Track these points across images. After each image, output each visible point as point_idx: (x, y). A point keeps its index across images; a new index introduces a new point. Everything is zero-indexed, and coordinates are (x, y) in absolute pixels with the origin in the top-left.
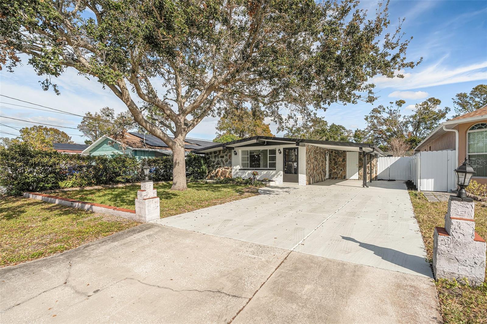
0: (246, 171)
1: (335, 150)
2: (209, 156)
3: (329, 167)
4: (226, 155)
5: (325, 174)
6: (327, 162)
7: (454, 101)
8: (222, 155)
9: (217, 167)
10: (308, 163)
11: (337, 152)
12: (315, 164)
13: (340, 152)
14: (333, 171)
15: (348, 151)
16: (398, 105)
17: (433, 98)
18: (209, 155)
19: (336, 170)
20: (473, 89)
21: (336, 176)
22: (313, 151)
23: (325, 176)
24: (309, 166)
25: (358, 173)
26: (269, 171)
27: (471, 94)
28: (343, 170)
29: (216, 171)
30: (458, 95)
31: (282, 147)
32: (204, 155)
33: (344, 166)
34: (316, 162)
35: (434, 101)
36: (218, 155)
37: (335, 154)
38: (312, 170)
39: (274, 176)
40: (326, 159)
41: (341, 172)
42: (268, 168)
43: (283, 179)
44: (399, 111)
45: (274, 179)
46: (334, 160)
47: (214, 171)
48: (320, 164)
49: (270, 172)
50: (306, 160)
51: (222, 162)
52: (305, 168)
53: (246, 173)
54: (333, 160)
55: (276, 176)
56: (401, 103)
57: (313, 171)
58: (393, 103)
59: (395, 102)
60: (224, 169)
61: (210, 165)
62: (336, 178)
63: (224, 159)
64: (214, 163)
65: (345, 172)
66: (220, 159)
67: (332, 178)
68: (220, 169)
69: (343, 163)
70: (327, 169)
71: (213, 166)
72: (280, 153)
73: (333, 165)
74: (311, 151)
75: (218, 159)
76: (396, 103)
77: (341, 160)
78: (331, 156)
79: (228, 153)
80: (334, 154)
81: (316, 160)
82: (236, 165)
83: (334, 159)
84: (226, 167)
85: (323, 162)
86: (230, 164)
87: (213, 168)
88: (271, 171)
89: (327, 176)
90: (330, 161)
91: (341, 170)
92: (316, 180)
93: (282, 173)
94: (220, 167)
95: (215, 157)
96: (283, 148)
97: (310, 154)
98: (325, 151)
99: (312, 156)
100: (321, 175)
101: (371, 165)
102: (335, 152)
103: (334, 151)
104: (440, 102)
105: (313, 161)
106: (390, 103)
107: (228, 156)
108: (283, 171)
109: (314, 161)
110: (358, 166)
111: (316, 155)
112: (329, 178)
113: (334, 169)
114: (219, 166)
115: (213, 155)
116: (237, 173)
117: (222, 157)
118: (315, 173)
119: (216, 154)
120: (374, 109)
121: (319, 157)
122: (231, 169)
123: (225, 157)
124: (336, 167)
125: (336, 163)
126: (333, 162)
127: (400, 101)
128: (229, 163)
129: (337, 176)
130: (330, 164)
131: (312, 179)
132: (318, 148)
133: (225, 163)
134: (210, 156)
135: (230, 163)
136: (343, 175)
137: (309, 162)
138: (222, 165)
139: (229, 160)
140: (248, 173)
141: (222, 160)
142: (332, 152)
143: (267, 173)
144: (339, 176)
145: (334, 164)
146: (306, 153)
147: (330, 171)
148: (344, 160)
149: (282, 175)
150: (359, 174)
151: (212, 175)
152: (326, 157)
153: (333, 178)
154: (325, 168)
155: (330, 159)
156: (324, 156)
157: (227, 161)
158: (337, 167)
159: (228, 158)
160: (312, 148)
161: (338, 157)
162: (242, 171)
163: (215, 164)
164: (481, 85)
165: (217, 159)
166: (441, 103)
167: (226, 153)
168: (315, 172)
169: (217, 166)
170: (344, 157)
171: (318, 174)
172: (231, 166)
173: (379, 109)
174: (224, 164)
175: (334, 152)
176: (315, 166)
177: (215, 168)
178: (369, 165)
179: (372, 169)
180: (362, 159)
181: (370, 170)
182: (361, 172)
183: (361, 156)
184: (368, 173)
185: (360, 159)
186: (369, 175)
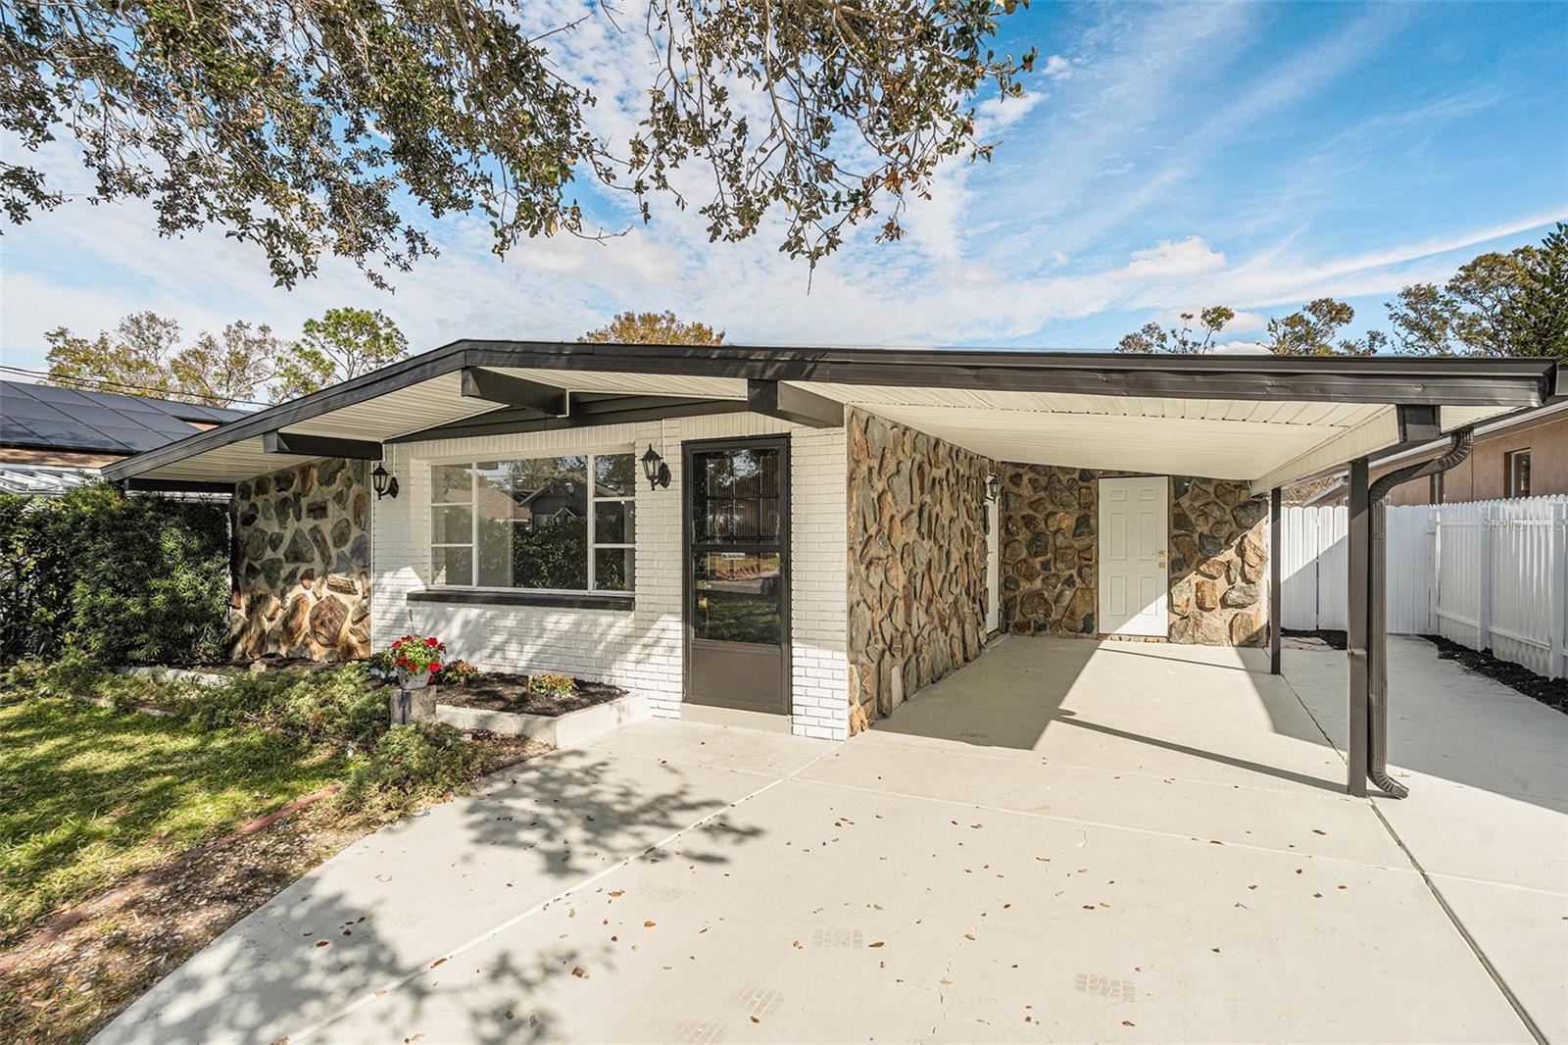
0: (450, 608)
1: (1033, 467)
2: (253, 506)
3: (1003, 563)
4: (339, 498)
5: (984, 611)
6: (993, 539)
7: (1392, 312)
8: (319, 499)
9: (292, 575)
10: (862, 556)
11: (1043, 481)
12: (923, 557)
13: (1064, 479)
14: (1025, 586)
15: (1108, 474)
16: (1209, 322)
17: (1326, 301)
18: (253, 498)
19: (1038, 584)
20: (1461, 269)
21: (1040, 616)
22: (905, 468)
23: (980, 624)
24: (876, 578)
25: (1164, 598)
26: (590, 614)
27: (1449, 289)
28: (1078, 580)
29: (288, 603)
30: (1407, 293)
31: (670, 437)
32: (226, 496)
33: (1087, 560)
34: (928, 544)
35: (1330, 312)
36: (297, 496)
37: (1035, 489)
38: (900, 604)
39: (621, 647)
40: (985, 520)
41: (1068, 594)
42: (592, 590)
43: (686, 675)
44: (1213, 343)
45: (620, 674)
46: (1027, 525)
47: (275, 602)
48: (955, 556)
49: (595, 623)
50: (851, 533)
51: (315, 540)
52: (843, 597)
53: (449, 620)
54: (1021, 523)
55: (631, 657)
56: (1220, 316)
57: (908, 609)
58: (1190, 317)
59: (1198, 315)
60: (325, 592)
61: (257, 565)
62: (1040, 628)
63: (327, 526)
64: (275, 549)
65: (1091, 591)
66: (307, 523)
67: (1016, 625)
68: (309, 594)
69: (1078, 544)
70: (992, 581)
71: (271, 571)
72: (663, 477)
73: (1024, 554)
74: (891, 466)
75: (296, 525)
76: (1204, 316)
77: (1068, 522)
78: (1012, 499)
79: (349, 485)
80: (1026, 490)
81: (929, 528)
82: (395, 567)
83: (1029, 521)
84: (339, 578)
85: (967, 537)
86: (360, 559)
87: (272, 586)
88: (604, 618)
89: (992, 621)
90: (1007, 530)
91: (1069, 582)
92: (925, 667)
93: (672, 628)
94: (309, 576)
95: (282, 507)
96: (685, 444)
97: (880, 486)
98: (982, 473)
99: (898, 505)
100: (961, 623)
101: (1241, 552)
102: (1030, 481)
103: (1031, 475)
104: (1352, 313)
105: (904, 536)
106: (1183, 316)
107: (350, 503)
108: (686, 620)
109: (914, 535)
110: (1165, 559)
111: (928, 499)
112: (1003, 629)
113: (1030, 578)
114: (303, 568)
115: (274, 495)
116: (399, 620)
117: (318, 510)
118: (923, 619)
119: (289, 494)
120: (1128, 337)
121: (947, 511)
122: (368, 594)
123: (332, 508)
124: (1037, 562)
125: (1037, 543)
126: (1024, 535)
127: (1215, 310)
128: (353, 552)
129: (1047, 615)
130: (1005, 545)
131: (896, 673)
132: (942, 451)
133: (333, 552)
134: (259, 501)
135: (361, 551)
136: (1081, 611)
137: (875, 550)
138: (318, 565)
139: (355, 532)
140: (466, 623)
141: (315, 529)
142: (1016, 479)
143: (578, 624)
144: (1054, 616)
145: (1028, 547)
146: (851, 479)
147: (1006, 584)
148: (1086, 524)
149: (679, 652)
150: (1171, 605)
151: (268, 626)
152: (985, 509)
153: (1021, 628)
154: (983, 579)
155: (1006, 522)
156: (974, 504)
157: (341, 539)
158: (1045, 566)
159: (348, 515)
160: (898, 443)
161: (1050, 508)
162: (428, 607)
163: (280, 553)
164: (1493, 255)
165: (292, 524)
166: (1353, 319)
167: (337, 487)
168: (919, 616)
169: (292, 566)
170: (1088, 506)
171: (942, 620)
172: (365, 573)
173: (1146, 338)
174: (326, 559)
175: (1025, 478)
176: (920, 569)
177: (280, 585)
178: (1229, 554)
179: (1251, 576)
180: (1193, 517)
181: (1239, 582)
182: (1185, 592)
183: (1185, 502)
184: (1224, 603)
185: (1179, 521)
186: (1229, 613)
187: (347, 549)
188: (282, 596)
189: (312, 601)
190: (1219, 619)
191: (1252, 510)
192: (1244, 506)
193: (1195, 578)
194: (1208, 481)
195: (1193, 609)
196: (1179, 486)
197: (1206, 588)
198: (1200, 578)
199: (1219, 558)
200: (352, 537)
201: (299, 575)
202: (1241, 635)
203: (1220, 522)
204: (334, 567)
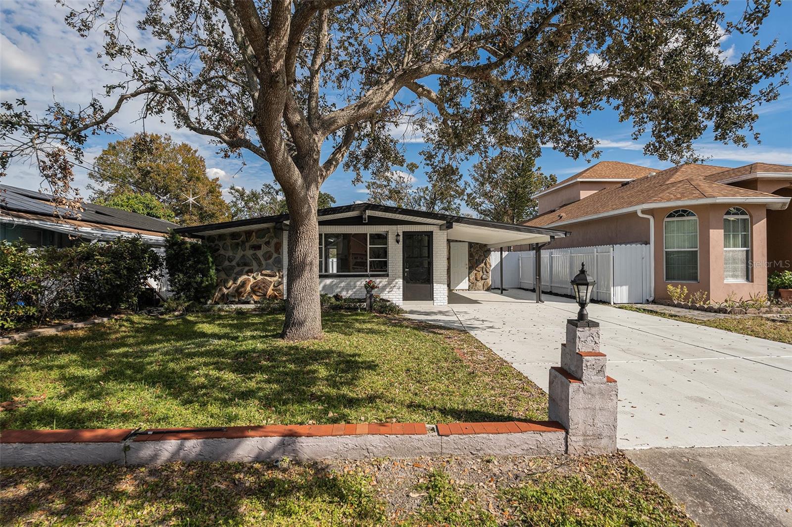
4: (267, 243)
8: (256, 243)
9: (242, 271)
15: (453, 241)
18: (216, 242)
25: (468, 278)
26: (374, 279)
29: (239, 282)
31: (400, 230)
36: (243, 242)
39: (384, 288)
42: (369, 273)
43: (404, 294)
45: (384, 295)
47: (231, 282)
49: (375, 282)
51: (255, 259)
60: (259, 277)
63: (260, 253)
64: (231, 262)
66: (249, 252)
68: (250, 278)
71: (228, 270)
72: (397, 241)
75: (243, 253)
79: (272, 239)
84: (267, 271)
86: (279, 264)
87: (229, 275)
88: (378, 280)
93: (400, 282)
94: (250, 271)
95: (235, 246)
96: (404, 232)
101: (485, 264)
107: (272, 245)
108: (403, 280)
110: (468, 266)
114: (246, 268)
115: (229, 242)
117: (256, 247)
119: (239, 241)
123: (263, 247)
128: (275, 262)
133: (264, 262)
134: (221, 243)
135: (279, 262)
138: (255, 266)
139: (275, 255)
141: (254, 254)
150: (469, 280)
151: (226, 292)
157: (268, 258)
159: (272, 249)
163: (234, 263)
165: (240, 253)
167: (265, 240)
169: (240, 268)
172: (280, 269)
174: (260, 264)
177: (233, 276)
178: (483, 265)
179: (488, 271)
180: (474, 254)
181: (485, 273)
182: (472, 276)
183: (472, 250)
184: (482, 278)
185: (471, 255)
186: (483, 281)
187: (270, 261)
188: (235, 280)
189: (252, 281)
190: (480, 284)
191: (488, 252)
192: (486, 251)
193: (475, 272)
194: (477, 244)
195: (474, 281)
196: (471, 245)
197: (478, 275)
198: (476, 272)
199: (481, 266)
200: (273, 257)
201: (244, 271)
202: (486, 288)
203: (481, 256)
204: (264, 267)
